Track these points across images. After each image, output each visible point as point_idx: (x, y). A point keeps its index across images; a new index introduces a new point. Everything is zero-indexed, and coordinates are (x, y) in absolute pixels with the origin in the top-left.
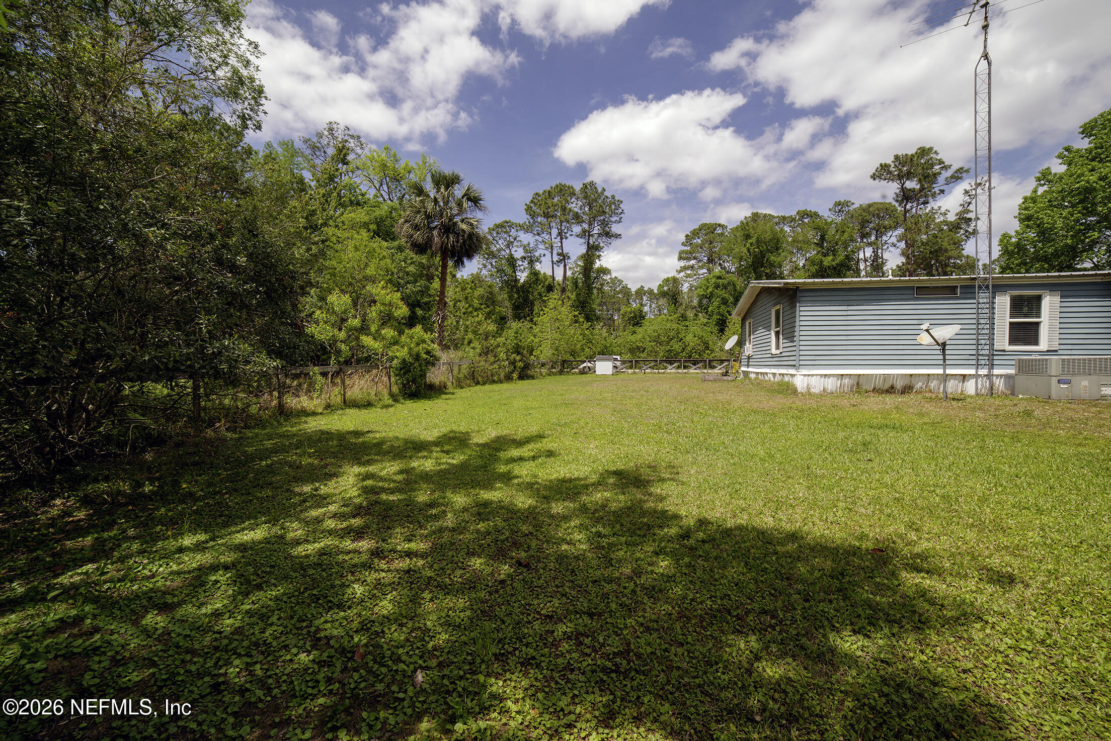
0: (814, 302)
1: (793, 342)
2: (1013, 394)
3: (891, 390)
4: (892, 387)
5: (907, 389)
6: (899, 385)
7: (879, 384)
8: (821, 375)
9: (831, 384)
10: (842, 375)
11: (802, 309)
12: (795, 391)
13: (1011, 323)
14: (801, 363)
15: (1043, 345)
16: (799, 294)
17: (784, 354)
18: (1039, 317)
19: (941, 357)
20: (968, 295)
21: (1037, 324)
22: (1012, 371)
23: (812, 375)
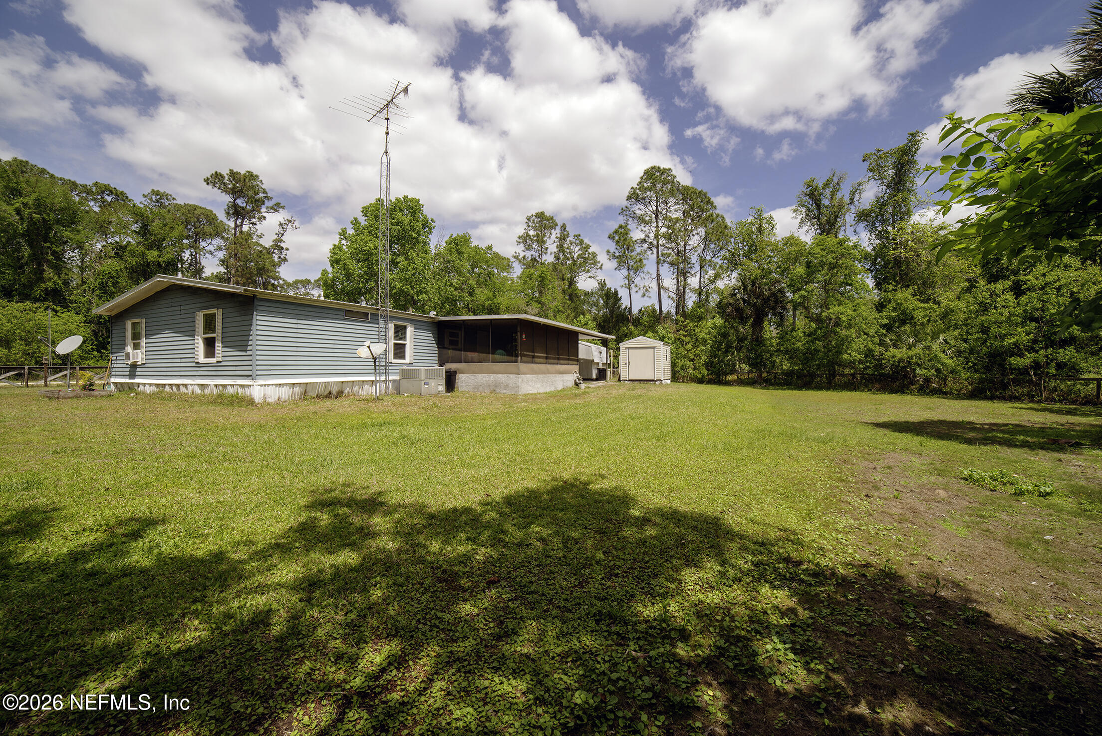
0: (270, 313)
1: (246, 351)
2: (399, 393)
3: (329, 395)
4: (330, 393)
5: (340, 394)
6: (335, 390)
7: (321, 390)
8: (276, 385)
9: (285, 393)
10: (294, 384)
11: (258, 318)
12: (251, 402)
13: (395, 344)
14: (258, 373)
15: (407, 361)
16: (256, 303)
17: (223, 364)
18: (405, 340)
19: (373, 367)
20: (375, 321)
21: (404, 345)
22: (398, 378)
23: (269, 385)
